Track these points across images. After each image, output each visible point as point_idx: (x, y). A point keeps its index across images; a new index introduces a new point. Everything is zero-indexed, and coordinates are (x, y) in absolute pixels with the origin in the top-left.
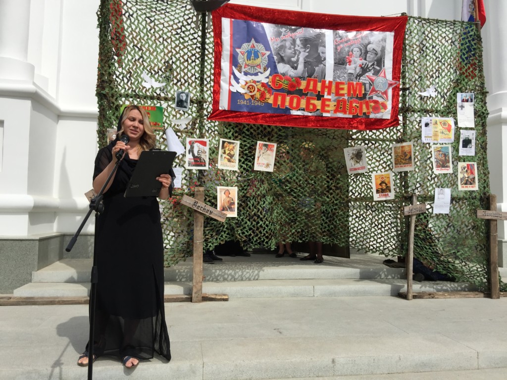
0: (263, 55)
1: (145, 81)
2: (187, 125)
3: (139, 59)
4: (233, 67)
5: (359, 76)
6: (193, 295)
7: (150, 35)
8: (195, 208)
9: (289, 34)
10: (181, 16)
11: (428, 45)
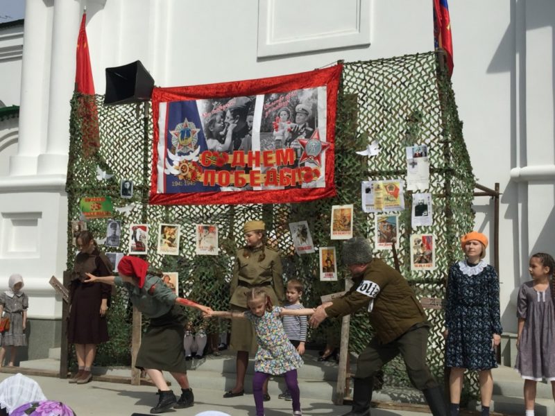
0: (194, 133)
1: (99, 175)
4: (168, 150)
5: (289, 141)
6: (132, 378)
9: (221, 107)
11: (369, 93)
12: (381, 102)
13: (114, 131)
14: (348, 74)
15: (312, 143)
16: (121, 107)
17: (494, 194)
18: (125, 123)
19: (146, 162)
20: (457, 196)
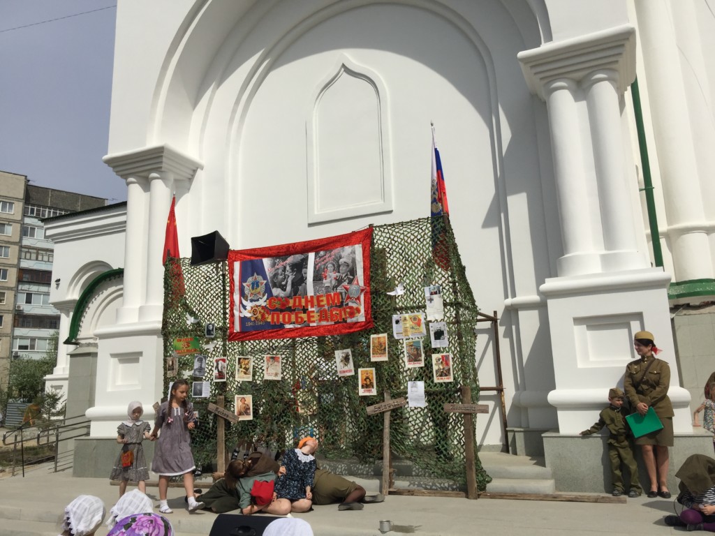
0: (262, 284)
2: (214, 348)
4: (242, 298)
5: (336, 287)
8: (217, 413)
9: (282, 263)
11: (394, 248)
12: (403, 255)
13: (199, 285)
14: (377, 235)
15: (353, 288)
16: (204, 267)
17: (493, 320)
18: (208, 279)
19: (224, 308)
20: (464, 323)
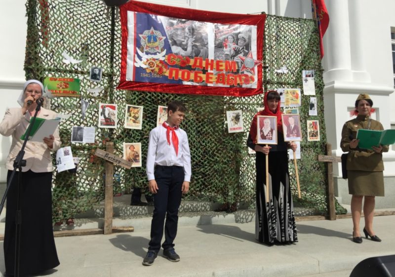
0: (161, 39)
1: (65, 59)
2: (99, 93)
3: (60, 41)
4: (137, 48)
6: (105, 228)
7: (69, 23)
8: (107, 159)
9: (180, 24)
10: (94, 9)
11: (281, 36)
13: (82, 24)
15: (248, 60)
18: (93, 20)
